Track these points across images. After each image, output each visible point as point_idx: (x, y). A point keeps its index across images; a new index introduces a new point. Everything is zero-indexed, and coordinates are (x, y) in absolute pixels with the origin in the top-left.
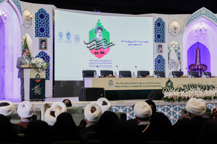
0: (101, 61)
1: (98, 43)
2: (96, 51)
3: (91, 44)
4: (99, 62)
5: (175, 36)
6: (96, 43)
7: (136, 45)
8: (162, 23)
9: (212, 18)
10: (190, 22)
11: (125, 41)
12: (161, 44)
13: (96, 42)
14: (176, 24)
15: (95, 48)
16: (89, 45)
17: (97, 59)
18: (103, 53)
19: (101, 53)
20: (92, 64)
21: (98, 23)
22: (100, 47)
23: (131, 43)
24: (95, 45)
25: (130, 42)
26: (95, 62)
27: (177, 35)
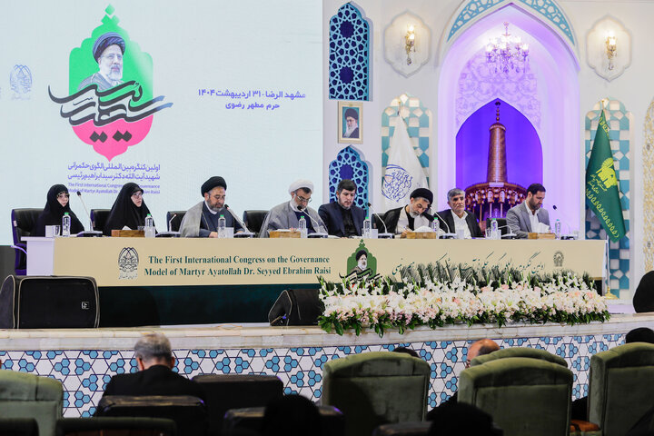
0: (116, 168)
1: (104, 99)
2: (99, 129)
3: (76, 100)
4: (109, 173)
5: (410, 75)
6: (96, 99)
7: (257, 106)
8: (359, 22)
9: (546, 10)
10: (465, 22)
11: (212, 91)
12: (355, 104)
13: (97, 94)
14: (411, 29)
15: (93, 116)
16: (69, 107)
17: (103, 159)
18: (125, 138)
19: (118, 136)
20: (80, 181)
21: (105, 19)
22: (113, 114)
23: (236, 101)
24: (93, 104)
25: (233, 95)
26: (93, 172)
27: (419, 69)
